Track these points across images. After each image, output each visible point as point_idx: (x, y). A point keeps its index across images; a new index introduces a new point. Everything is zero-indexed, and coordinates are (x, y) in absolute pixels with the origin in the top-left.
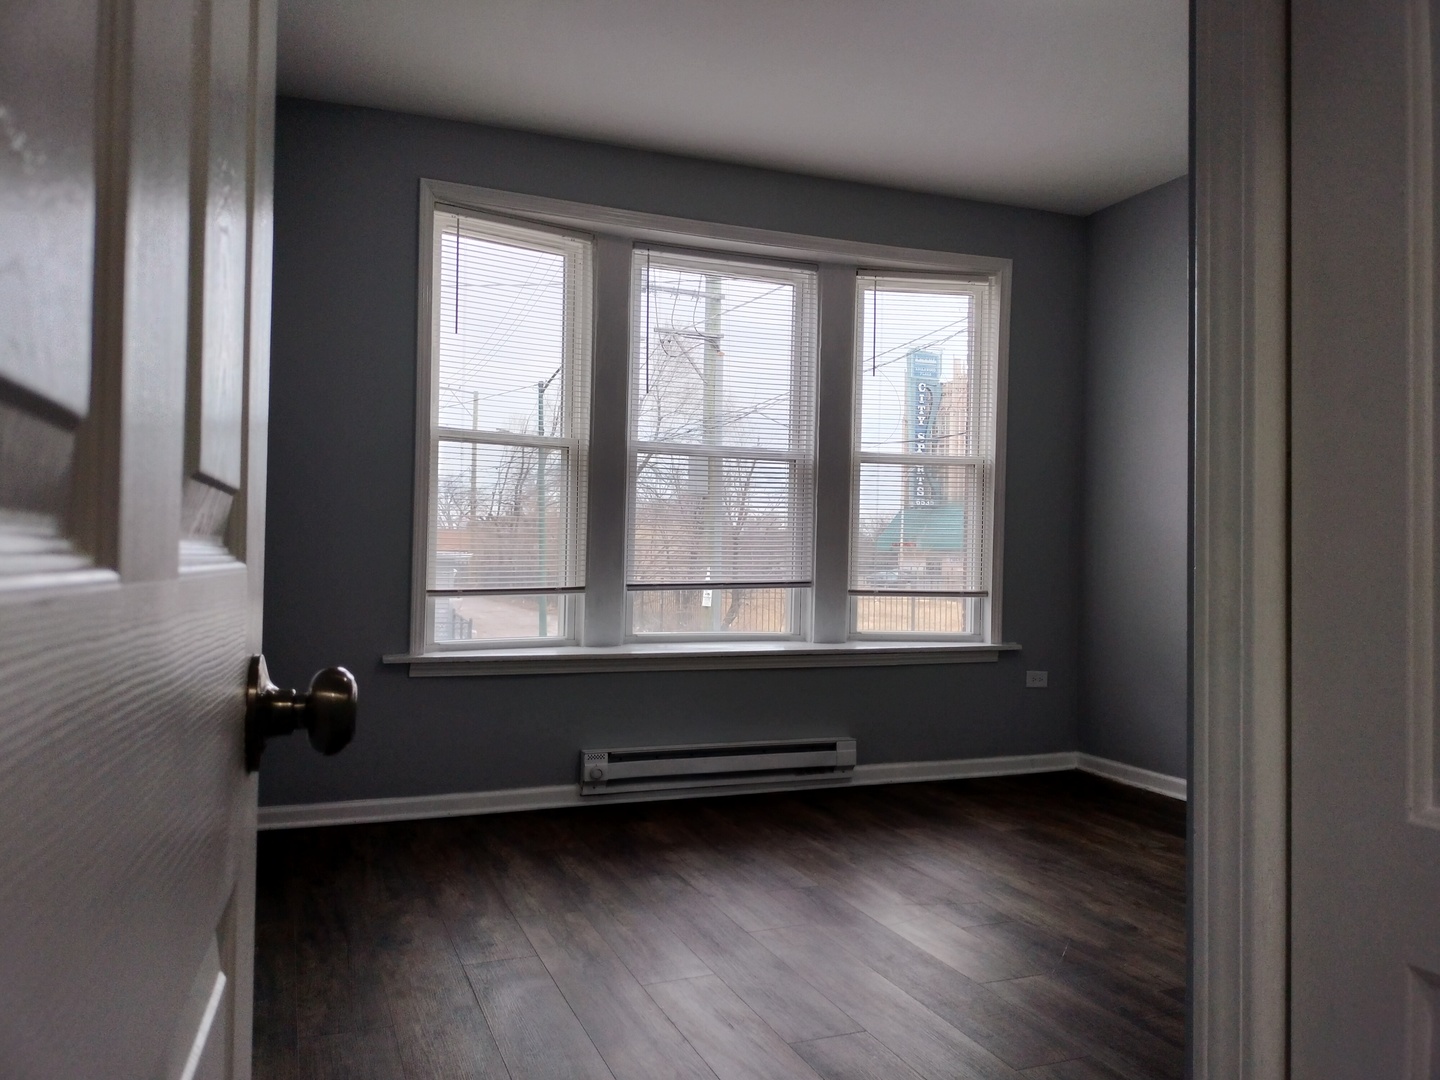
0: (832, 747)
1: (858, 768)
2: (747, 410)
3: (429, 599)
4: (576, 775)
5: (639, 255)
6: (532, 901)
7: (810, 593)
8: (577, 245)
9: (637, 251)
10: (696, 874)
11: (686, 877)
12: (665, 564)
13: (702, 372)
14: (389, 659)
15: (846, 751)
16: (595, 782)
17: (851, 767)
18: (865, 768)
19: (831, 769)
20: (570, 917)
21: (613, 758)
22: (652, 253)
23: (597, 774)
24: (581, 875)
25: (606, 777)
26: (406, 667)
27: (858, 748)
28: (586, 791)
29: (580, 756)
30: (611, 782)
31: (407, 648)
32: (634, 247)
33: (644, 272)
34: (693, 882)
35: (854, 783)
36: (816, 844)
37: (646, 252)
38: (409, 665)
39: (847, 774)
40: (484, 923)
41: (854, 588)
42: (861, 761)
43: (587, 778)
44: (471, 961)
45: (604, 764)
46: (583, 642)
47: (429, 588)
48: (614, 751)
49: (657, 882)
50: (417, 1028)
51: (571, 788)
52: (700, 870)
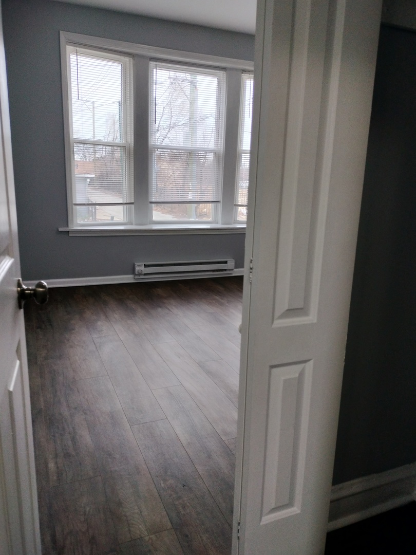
0: (226, 262)
1: (235, 270)
2: (208, 116)
3: (74, 207)
4: (133, 271)
5: (152, 64)
6: (116, 316)
7: (220, 205)
8: (127, 60)
9: (151, 62)
10: (174, 307)
11: (170, 308)
12: (173, 180)
13: (189, 97)
14: (61, 229)
15: (231, 264)
16: (140, 274)
17: (233, 270)
18: (238, 270)
19: (225, 270)
20: (129, 322)
21: (146, 266)
22: (157, 63)
23: (140, 272)
24: (134, 307)
25: (143, 273)
26: (68, 232)
27: (235, 263)
28: (136, 277)
29: (134, 265)
30: (145, 274)
31: (67, 226)
32: (150, 60)
33: (155, 72)
34: (172, 310)
35: (234, 275)
36: (217, 297)
37: (155, 63)
38: (69, 232)
39: (231, 272)
40: (99, 323)
41: (236, 204)
42: (236, 267)
43: (136, 273)
44: (95, 336)
45: (142, 268)
46: (134, 223)
47: (74, 203)
48: (146, 263)
49: (160, 310)
50: (77, 358)
51: (131, 276)
52: (175, 306)
